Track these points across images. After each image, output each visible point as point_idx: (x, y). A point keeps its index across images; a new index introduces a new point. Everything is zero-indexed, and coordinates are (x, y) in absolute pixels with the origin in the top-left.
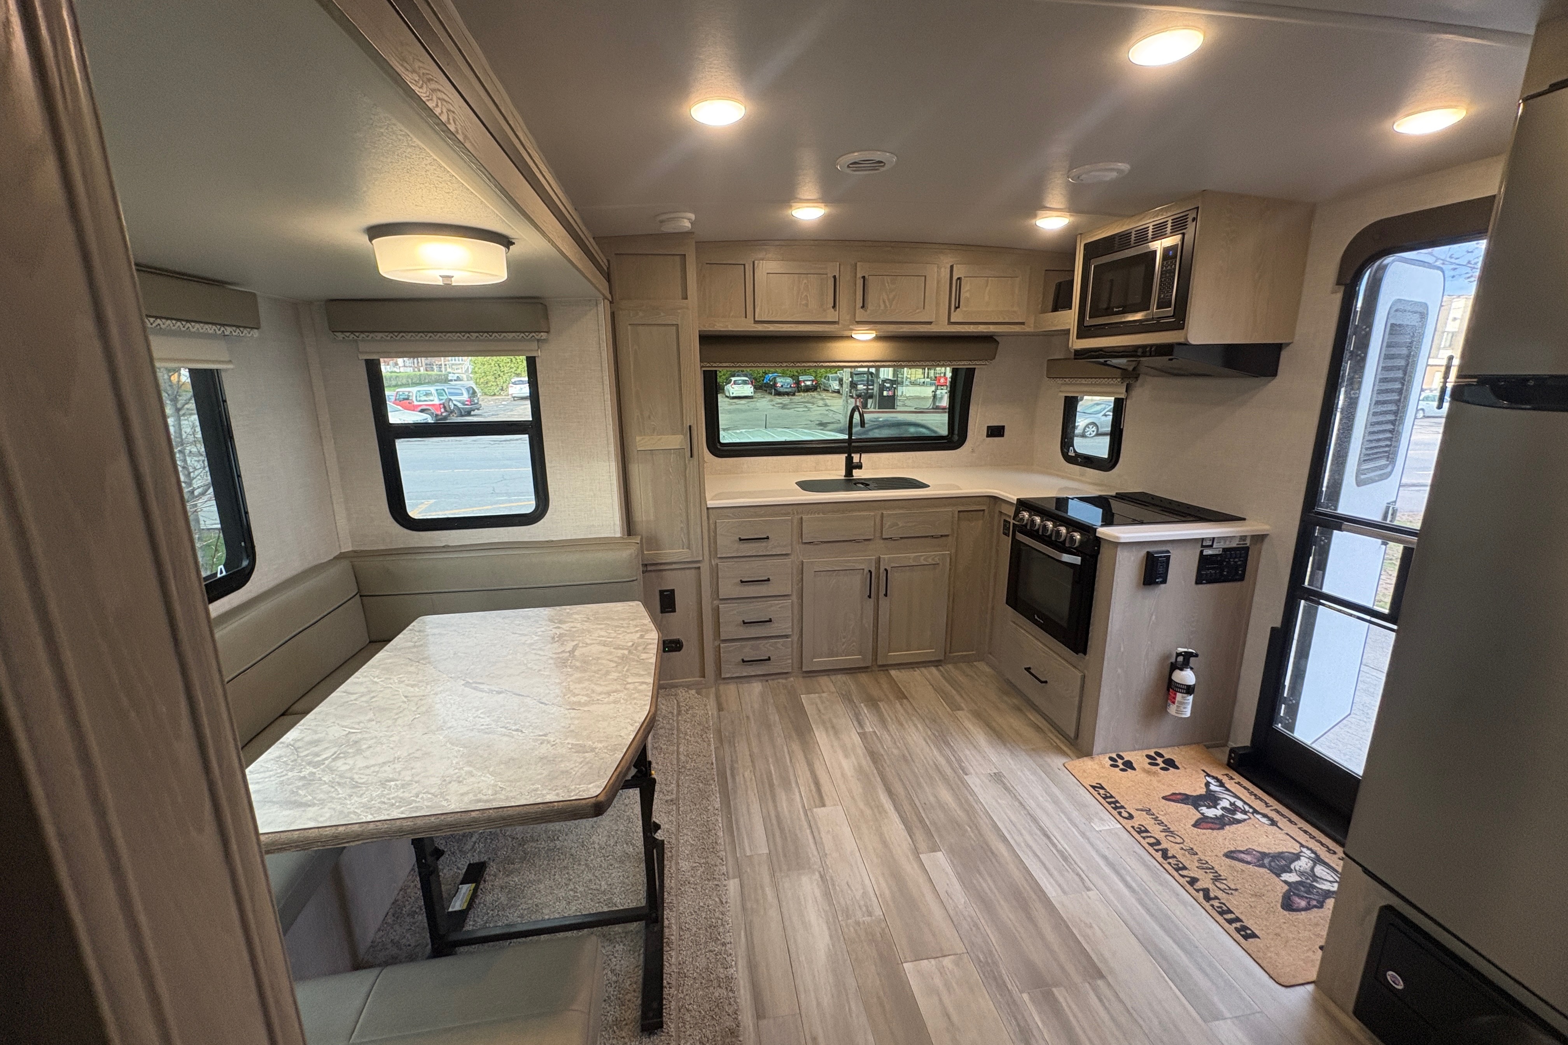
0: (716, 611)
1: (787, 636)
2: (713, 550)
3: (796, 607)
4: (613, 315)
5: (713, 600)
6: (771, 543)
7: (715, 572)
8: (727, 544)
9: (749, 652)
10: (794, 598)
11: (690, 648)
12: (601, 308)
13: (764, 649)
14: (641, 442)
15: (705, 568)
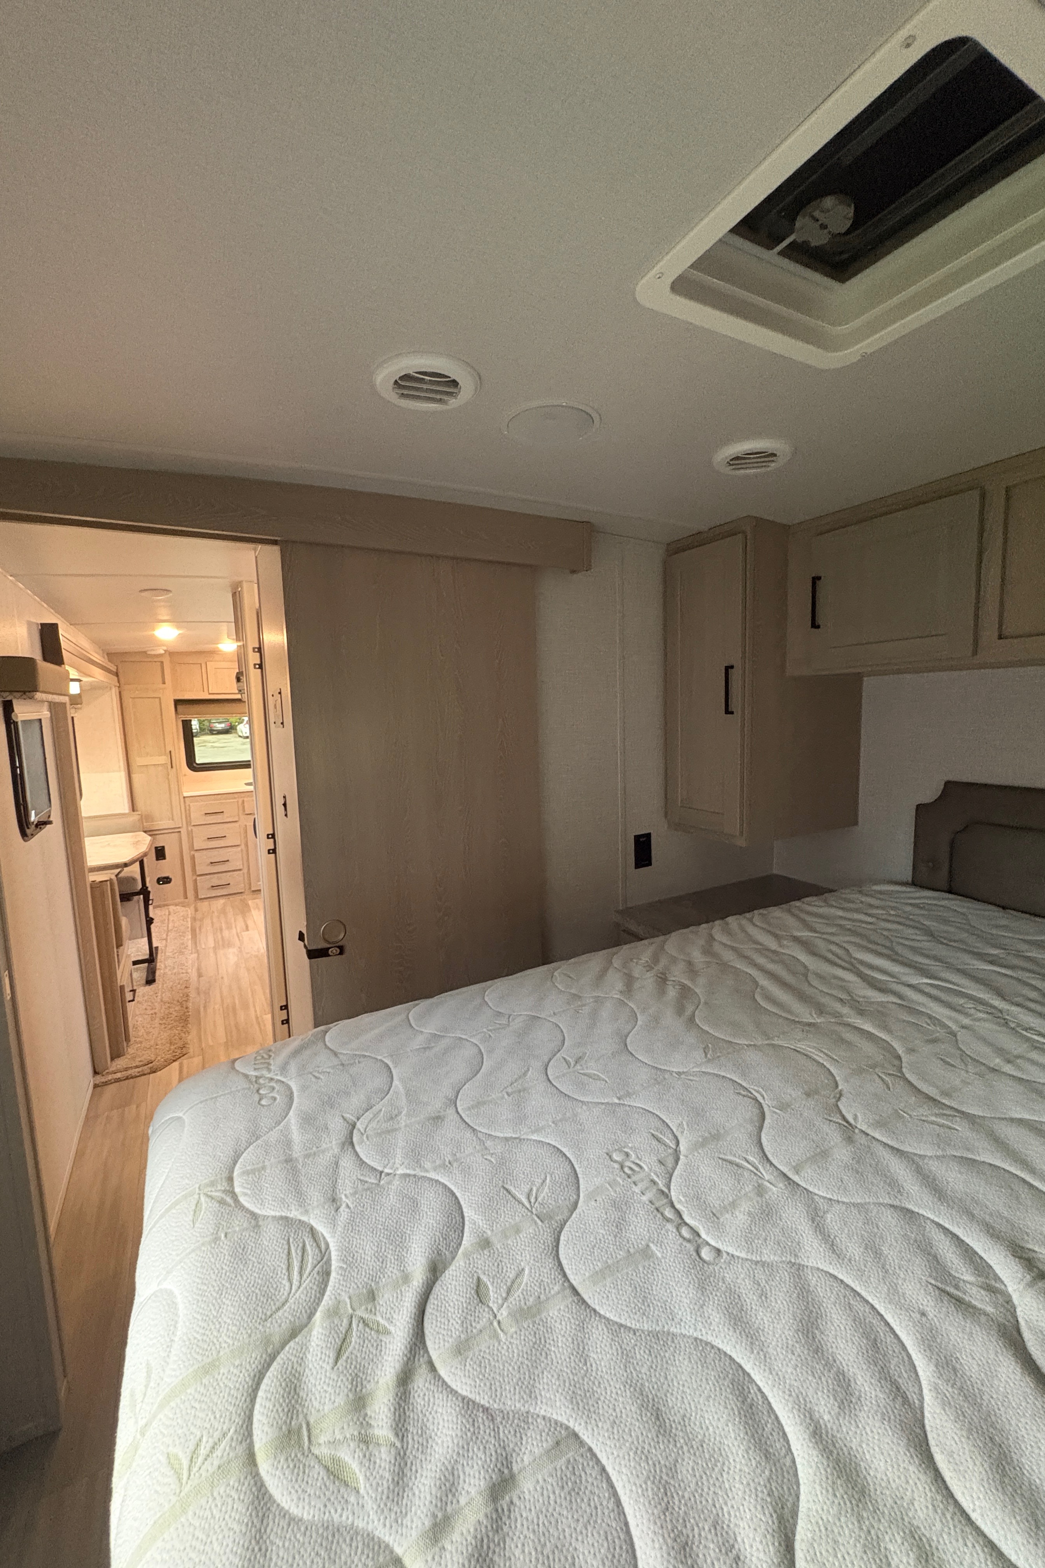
0: (193, 858)
1: (240, 870)
2: (188, 823)
3: (245, 852)
4: (120, 693)
5: (190, 851)
6: (225, 815)
7: (190, 834)
8: (197, 817)
9: (215, 881)
10: (243, 846)
11: (176, 881)
12: (113, 690)
13: (224, 879)
14: (138, 761)
15: (184, 831)
